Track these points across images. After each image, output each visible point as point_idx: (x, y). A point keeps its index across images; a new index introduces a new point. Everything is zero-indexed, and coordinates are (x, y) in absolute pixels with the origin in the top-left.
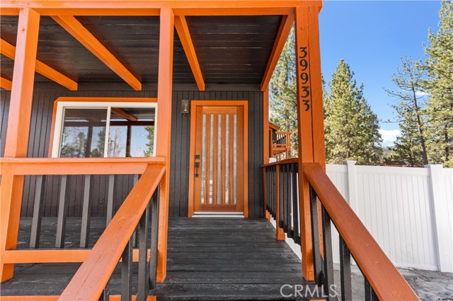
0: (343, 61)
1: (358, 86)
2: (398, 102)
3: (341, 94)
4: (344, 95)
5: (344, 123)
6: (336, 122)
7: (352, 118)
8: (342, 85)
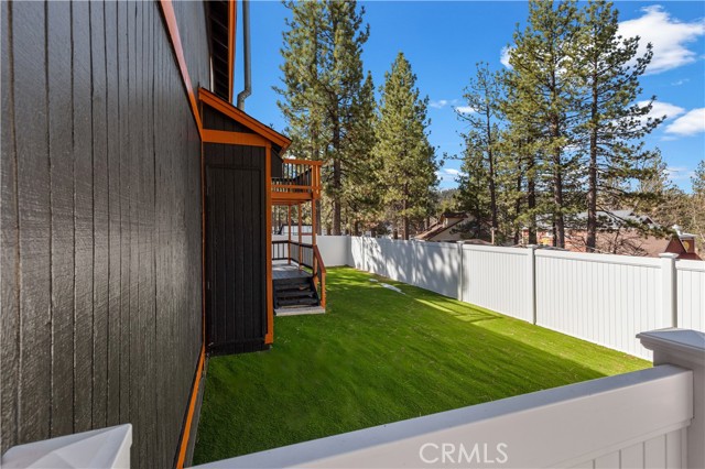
0: (401, 54)
1: (421, 97)
2: (468, 129)
3: (399, 107)
4: (403, 108)
5: (403, 154)
6: (390, 153)
7: (414, 147)
8: (402, 93)
